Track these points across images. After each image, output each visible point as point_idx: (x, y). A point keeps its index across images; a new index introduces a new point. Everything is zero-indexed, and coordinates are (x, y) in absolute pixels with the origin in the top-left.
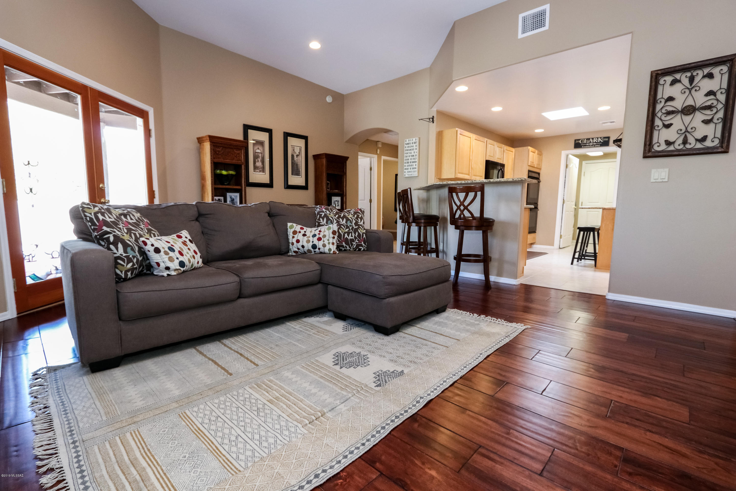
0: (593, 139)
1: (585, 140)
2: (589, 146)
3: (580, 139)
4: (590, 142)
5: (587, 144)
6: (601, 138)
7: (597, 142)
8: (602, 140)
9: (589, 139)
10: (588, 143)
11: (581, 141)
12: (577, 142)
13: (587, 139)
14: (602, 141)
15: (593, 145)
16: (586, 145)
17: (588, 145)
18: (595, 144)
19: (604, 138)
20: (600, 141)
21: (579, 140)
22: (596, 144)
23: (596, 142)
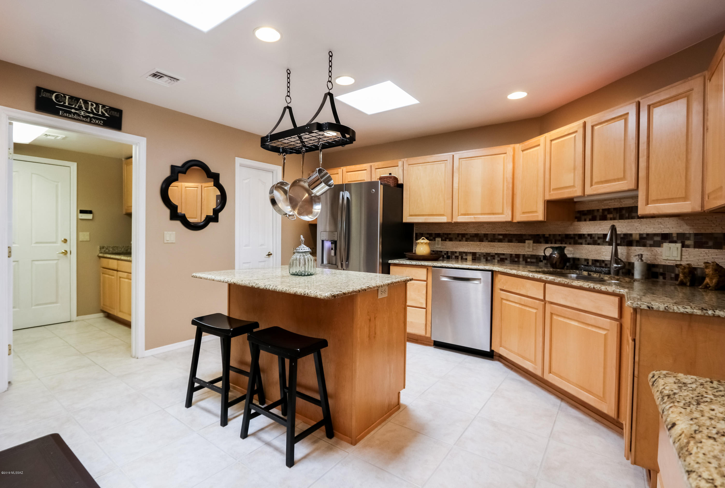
0: (86, 102)
1: (67, 97)
2: (76, 117)
3: (54, 92)
4: (80, 108)
5: (73, 111)
6: (104, 106)
7: (95, 112)
8: (106, 112)
9: (78, 99)
10: (76, 109)
11: (56, 97)
12: (44, 95)
13: (71, 98)
14: (107, 115)
15: (87, 117)
16: (70, 113)
17: (75, 113)
18: (91, 115)
19: (112, 109)
20: (102, 112)
21: (52, 92)
22: (93, 117)
23: (92, 112)
